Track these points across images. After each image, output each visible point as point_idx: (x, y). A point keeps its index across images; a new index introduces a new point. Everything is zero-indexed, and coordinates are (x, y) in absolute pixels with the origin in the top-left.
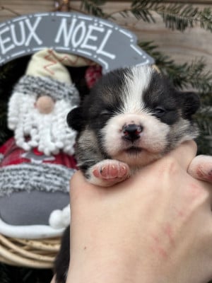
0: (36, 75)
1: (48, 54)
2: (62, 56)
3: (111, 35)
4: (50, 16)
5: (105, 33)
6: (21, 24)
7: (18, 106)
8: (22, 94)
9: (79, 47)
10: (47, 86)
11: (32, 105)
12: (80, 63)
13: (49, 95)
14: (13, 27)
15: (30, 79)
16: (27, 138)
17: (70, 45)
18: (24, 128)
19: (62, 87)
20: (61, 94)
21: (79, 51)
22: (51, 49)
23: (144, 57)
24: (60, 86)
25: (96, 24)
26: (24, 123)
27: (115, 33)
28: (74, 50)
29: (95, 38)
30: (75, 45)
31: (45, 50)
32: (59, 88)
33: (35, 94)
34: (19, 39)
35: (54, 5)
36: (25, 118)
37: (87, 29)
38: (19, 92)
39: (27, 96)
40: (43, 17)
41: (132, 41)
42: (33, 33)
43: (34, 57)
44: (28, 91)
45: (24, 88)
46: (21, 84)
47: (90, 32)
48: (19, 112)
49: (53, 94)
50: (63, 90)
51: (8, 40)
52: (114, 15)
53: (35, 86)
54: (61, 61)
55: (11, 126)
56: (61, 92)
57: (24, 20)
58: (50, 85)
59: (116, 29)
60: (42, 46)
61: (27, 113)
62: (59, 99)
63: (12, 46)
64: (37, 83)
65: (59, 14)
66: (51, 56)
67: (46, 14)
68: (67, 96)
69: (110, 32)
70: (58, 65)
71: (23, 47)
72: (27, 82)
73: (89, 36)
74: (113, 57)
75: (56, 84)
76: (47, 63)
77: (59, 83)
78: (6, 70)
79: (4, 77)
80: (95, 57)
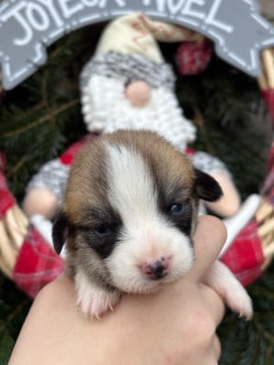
0: (125, 51)
1: (138, 21)
2: (156, 25)
9: (179, 13)
10: (142, 68)
12: (178, 36)
13: (143, 80)
15: (114, 55)
17: (167, 9)
19: (158, 70)
20: (157, 80)
21: (181, 20)
23: (272, 32)
24: (156, 68)
28: (172, 17)
29: (200, 2)
30: (174, 9)
31: (133, 15)
32: (155, 71)
39: (112, 80)
41: (253, 9)
43: (117, 23)
44: (114, 74)
45: (107, 69)
49: (150, 80)
50: (160, 75)
53: (125, 66)
54: (153, 31)
60: (126, 8)
63: (79, 7)
64: (127, 62)
71: (96, 9)
72: (111, 60)
74: (229, 29)
77: (154, 64)
78: (69, 42)
79: (69, 52)
80: (204, 28)
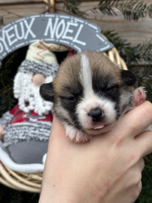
0: (32, 60)
1: (39, 44)
2: (49, 45)
3: (83, 29)
4: (41, 17)
5: (78, 27)
6: (21, 24)
7: (21, 82)
8: (23, 73)
9: (61, 38)
10: (40, 67)
11: (30, 81)
12: (62, 49)
13: (41, 73)
14: (16, 26)
15: (28, 62)
16: (27, 104)
17: (55, 37)
18: (25, 97)
19: (50, 67)
20: (49, 72)
21: (61, 41)
22: (42, 40)
23: (106, 43)
24: (49, 66)
25: (72, 21)
26: (25, 93)
27: (85, 27)
28: (57, 40)
29: (71, 31)
30: (58, 37)
31: (37, 42)
32: (48, 68)
33: (32, 73)
34: (20, 35)
35: (45, 8)
36: (25, 90)
37: (66, 25)
38: (21, 72)
39: (27, 74)
40: (36, 18)
41: (97, 31)
42: (29, 30)
43: (31, 47)
44: (27, 71)
45: (24, 69)
46: (22, 67)
47: (68, 27)
48: (21, 86)
49: (44, 72)
50: (51, 69)
51: (13, 35)
52: (87, 12)
53: (31, 67)
54: (49, 48)
55: (16, 96)
56: (49, 70)
57: (23, 21)
58: (42, 66)
59: (86, 23)
60: (36, 38)
61: (27, 86)
62: (48, 76)
63: (16, 40)
64: (33, 65)
65: (47, 15)
66: (42, 46)
67: (38, 16)
68: (54, 73)
69: (82, 26)
70: (47, 52)
71: (23, 40)
72: (26, 65)
73: (67, 30)
74: (84, 44)
75: (46, 65)
76: (39, 50)
77: (48, 64)
78: (12, 57)
79: (12, 62)
80: (72, 44)
